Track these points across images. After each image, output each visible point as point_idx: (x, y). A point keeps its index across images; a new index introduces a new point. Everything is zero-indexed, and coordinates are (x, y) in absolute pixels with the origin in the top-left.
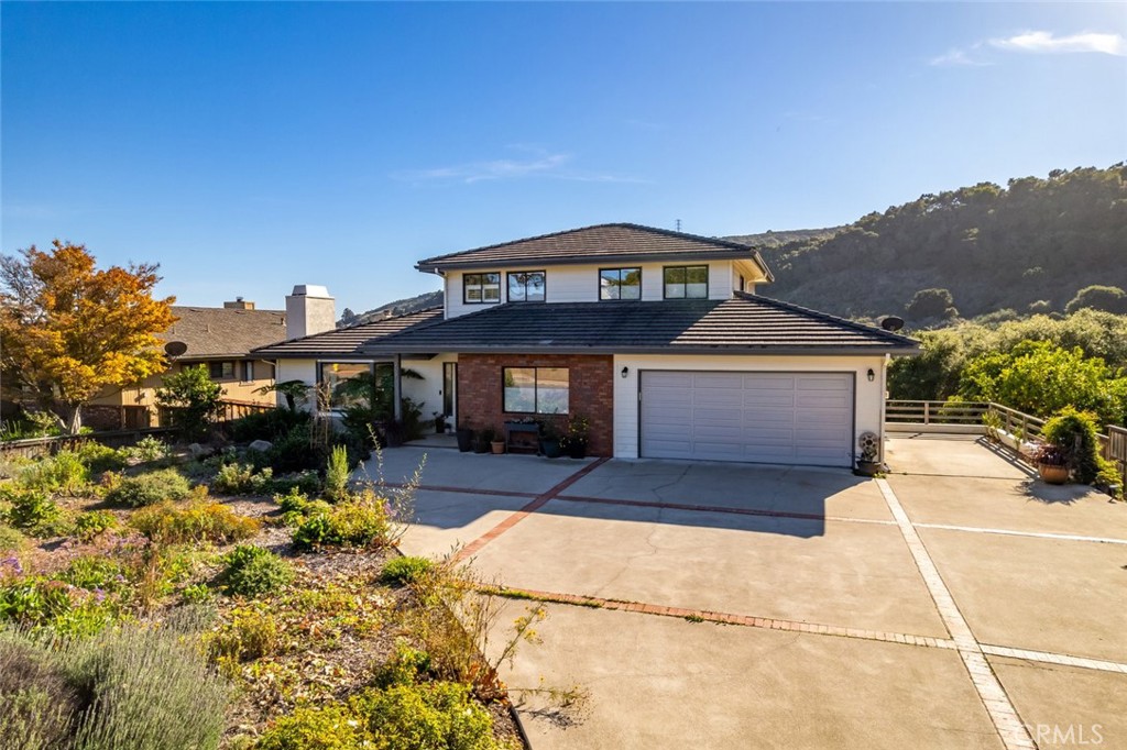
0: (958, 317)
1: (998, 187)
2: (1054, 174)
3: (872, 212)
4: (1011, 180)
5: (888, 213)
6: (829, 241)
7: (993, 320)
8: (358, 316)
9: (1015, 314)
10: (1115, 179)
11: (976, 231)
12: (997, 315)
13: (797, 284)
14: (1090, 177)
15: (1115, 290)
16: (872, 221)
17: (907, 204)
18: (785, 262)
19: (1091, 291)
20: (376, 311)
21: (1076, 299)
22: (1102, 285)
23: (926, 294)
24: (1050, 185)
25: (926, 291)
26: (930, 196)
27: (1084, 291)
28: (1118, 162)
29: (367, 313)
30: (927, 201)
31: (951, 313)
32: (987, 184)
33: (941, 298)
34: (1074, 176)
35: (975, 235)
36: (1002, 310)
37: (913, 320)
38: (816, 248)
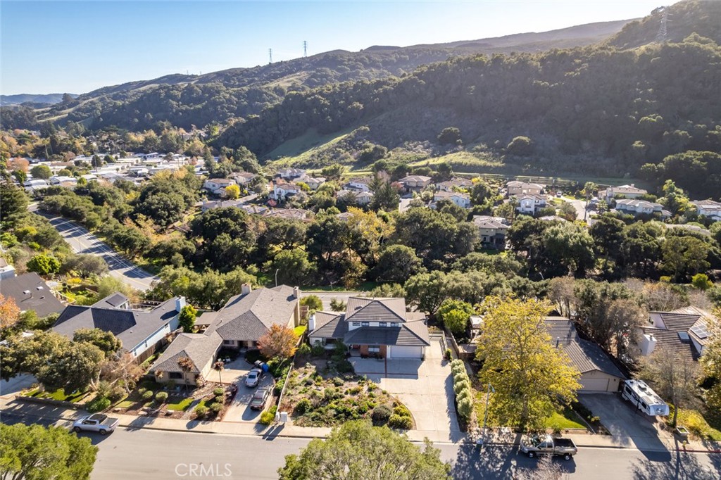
0: (462, 146)
6: (399, 84)
7: (477, 150)
9: (487, 147)
10: (537, 66)
11: (473, 88)
12: (478, 147)
15: (527, 140)
16: (422, 72)
18: (375, 96)
19: (519, 139)
21: (512, 143)
22: (523, 136)
24: (510, 62)
25: (448, 129)
27: (516, 139)
31: (459, 142)
33: (455, 133)
34: (521, 59)
35: (473, 91)
36: (482, 144)
37: (441, 145)
38: (392, 89)
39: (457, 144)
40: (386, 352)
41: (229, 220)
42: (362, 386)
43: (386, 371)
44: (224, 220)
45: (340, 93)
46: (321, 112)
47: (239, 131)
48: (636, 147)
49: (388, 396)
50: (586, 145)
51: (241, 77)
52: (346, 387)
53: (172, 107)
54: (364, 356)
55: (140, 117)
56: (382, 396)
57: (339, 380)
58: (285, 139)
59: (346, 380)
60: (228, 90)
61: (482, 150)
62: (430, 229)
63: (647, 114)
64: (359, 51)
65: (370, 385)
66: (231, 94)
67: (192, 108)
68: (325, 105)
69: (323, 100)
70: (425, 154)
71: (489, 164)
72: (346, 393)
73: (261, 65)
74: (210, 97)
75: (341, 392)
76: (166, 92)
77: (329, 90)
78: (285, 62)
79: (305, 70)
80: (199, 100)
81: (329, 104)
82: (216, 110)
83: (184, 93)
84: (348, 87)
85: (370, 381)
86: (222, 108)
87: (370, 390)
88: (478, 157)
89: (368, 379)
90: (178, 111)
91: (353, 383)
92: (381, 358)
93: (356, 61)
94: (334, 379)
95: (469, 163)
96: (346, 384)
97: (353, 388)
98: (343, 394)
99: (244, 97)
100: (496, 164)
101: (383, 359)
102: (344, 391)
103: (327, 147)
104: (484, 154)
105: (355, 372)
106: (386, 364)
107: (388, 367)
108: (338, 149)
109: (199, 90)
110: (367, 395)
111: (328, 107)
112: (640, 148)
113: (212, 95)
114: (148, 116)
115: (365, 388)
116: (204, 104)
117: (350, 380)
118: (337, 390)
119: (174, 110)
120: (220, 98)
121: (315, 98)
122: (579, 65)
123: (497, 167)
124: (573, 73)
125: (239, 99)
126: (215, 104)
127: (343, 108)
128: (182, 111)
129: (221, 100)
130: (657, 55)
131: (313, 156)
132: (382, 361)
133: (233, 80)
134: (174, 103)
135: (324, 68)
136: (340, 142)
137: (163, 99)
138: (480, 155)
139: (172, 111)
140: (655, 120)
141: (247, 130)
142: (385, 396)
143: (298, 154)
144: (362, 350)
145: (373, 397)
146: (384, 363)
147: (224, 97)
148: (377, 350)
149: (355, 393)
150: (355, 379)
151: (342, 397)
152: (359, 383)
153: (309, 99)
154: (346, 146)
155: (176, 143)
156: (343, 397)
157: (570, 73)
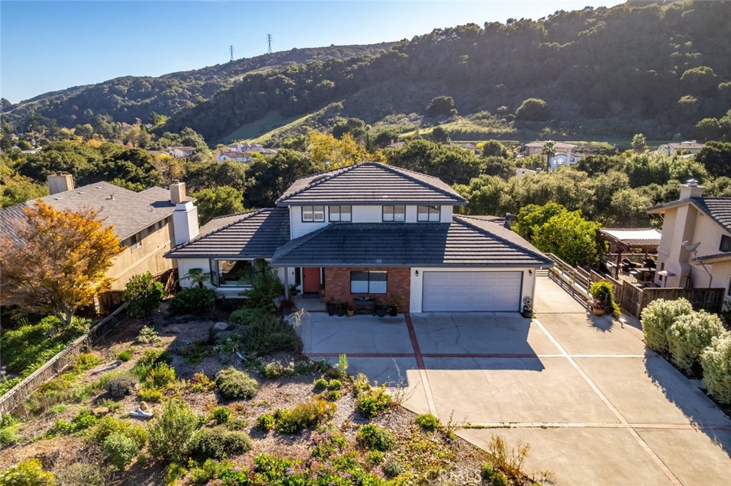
0: (458, 115)
1: (479, 27)
2: (510, 21)
3: (403, 39)
4: (486, 23)
5: (413, 40)
6: (377, 59)
7: (478, 118)
8: (15, 106)
9: (489, 114)
10: (541, 29)
11: (466, 57)
12: (479, 115)
13: (357, 89)
14: (529, 25)
15: (541, 102)
16: (404, 46)
17: (425, 35)
18: (348, 73)
19: (530, 102)
20: (31, 100)
21: (522, 106)
22: (535, 98)
23: (439, 100)
24: (508, 29)
25: (440, 97)
26: (439, 30)
27: (526, 101)
28: (543, 17)
29: (23, 102)
30: (437, 34)
31: (454, 112)
32: (473, 24)
33: (448, 102)
34: (520, 24)
35: (466, 60)
36: (483, 112)
37: (432, 117)
38: (369, 64)
39: (451, 114)
40: (407, 294)
41: (129, 164)
42: (332, 398)
43: (416, 346)
44: (120, 162)
45: (307, 72)
46: (285, 92)
47: (187, 117)
48: (685, 102)
49: (447, 438)
50: (617, 106)
51: (198, 75)
52: (265, 405)
53: (117, 103)
54: (337, 309)
55: (79, 114)
56: (423, 440)
57: (236, 377)
58: (242, 123)
59: (265, 378)
60: (181, 84)
61: (484, 117)
62: (440, 163)
63: (690, 67)
64: (330, 46)
65: (364, 396)
66: (184, 88)
67: (139, 104)
68: (290, 85)
69: (287, 80)
70: (412, 125)
71: (495, 131)
72: (260, 430)
73: (221, 64)
74: (161, 91)
75: (238, 427)
76: (110, 87)
77: (295, 70)
78: (247, 59)
79: (269, 65)
80: (148, 95)
81: (294, 84)
82: (167, 105)
83: (132, 88)
84: (317, 66)
85: (361, 381)
86: (173, 103)
87: (364, 413)
88: (481, 124)
89: (353, 372)
90: (123, 107)
91: (293, 389)
92: (394, 313)
93: (326, 54)
94: (222, 373)
95: (469, 131)
96: (267, 393)
97: (288, 410)
98: (244, 434)
99: (199, 91)
100: (504, 130)
101: (401, 316)
102: (252, 421)
103: (291, 127)
104: (487, 122)
105: (305, 351)
106: (411, 328)
107: (420, 338)
108: (304, 127)
109: (148, 85)
110: (350, 437)
111: (294, 86)
112: (691, 103)
113: (162, 89)
114: (88, 112)
115: (344, 408)
116: (153, 98)
117: (283, 378)
118: (220, 419)
119: (119, 106)
120: (172, 92)
121: (278, 77)
122: (594, 24)
123: (506, 134)
124: (588, 31)
125: (193, 93)
126: (165, 98)
127: (310, 87)
128: (127, 107)
129: (173, 94)
130: (687, 8)
131: (273, 136)
132: (399, 321)
133: (190, 78)
134: (120, 98)
135: (290, 62)
136: (307, 120)
137: (107, 95)
138: (482, 123)
139: (116, 107)
140: (704, 72)
141: (197, 115)
142: (435, 438)
143: (257, 137)
144: (333, 290)
145: (380, 447)
146: (403, 327)
147: (176, 91)
148: (379, 287)
149: (295, 428)
150: (303, 374)
151: (234, 449)
152: (319, 388)
153: (271, 78)
154: (314, 124)
155: (112, 131)
156: (240, 450)
157: (584, 32)
